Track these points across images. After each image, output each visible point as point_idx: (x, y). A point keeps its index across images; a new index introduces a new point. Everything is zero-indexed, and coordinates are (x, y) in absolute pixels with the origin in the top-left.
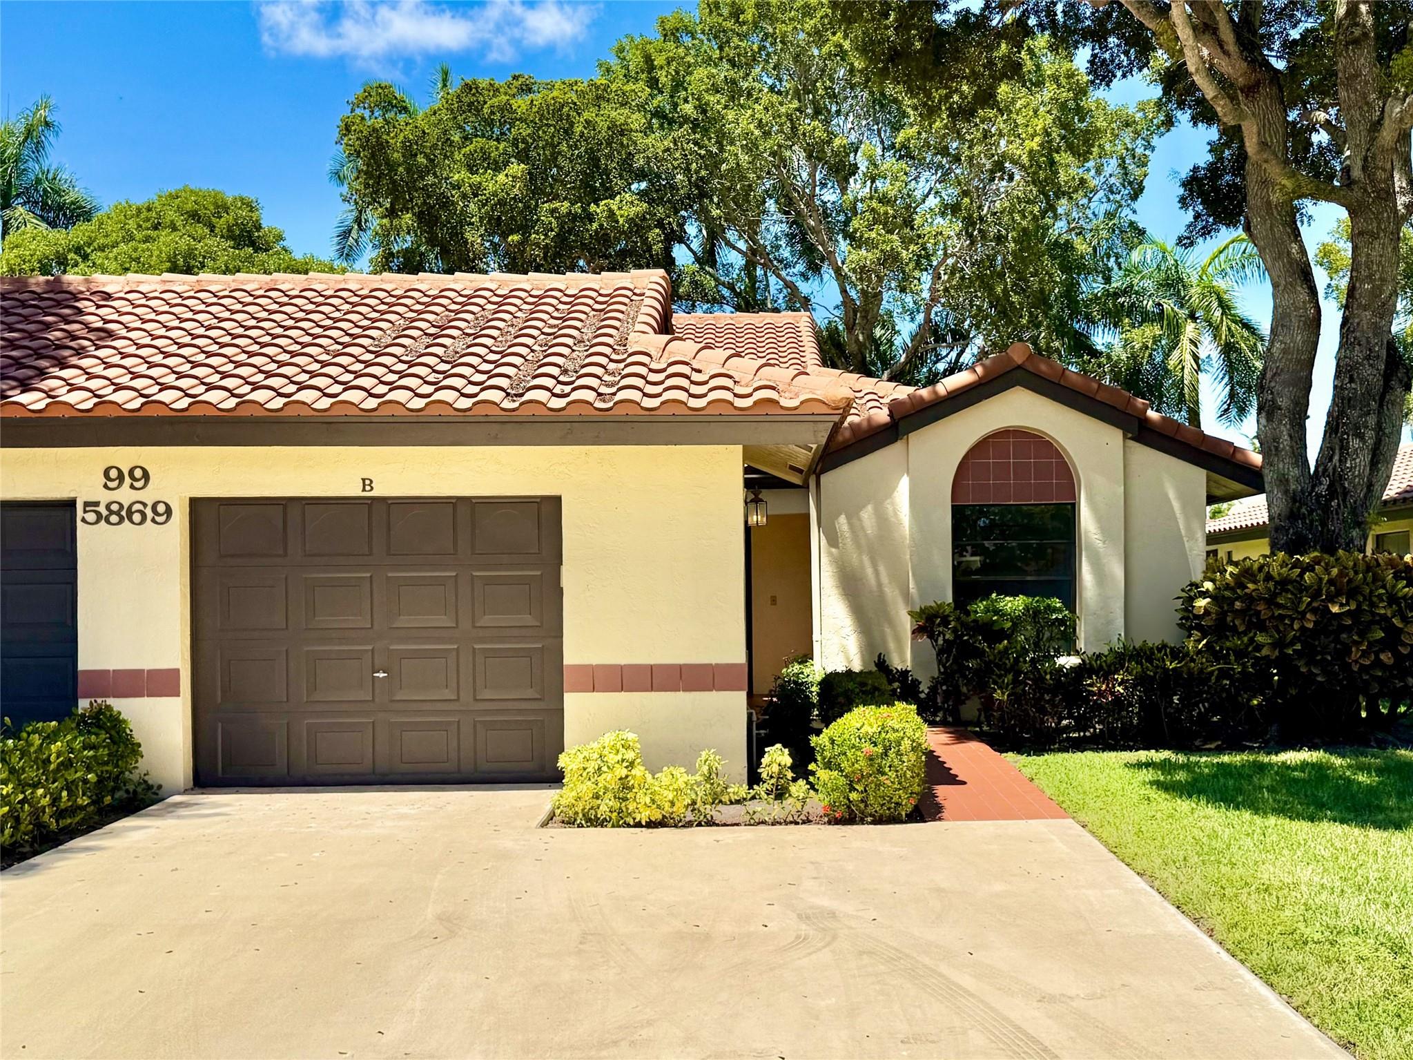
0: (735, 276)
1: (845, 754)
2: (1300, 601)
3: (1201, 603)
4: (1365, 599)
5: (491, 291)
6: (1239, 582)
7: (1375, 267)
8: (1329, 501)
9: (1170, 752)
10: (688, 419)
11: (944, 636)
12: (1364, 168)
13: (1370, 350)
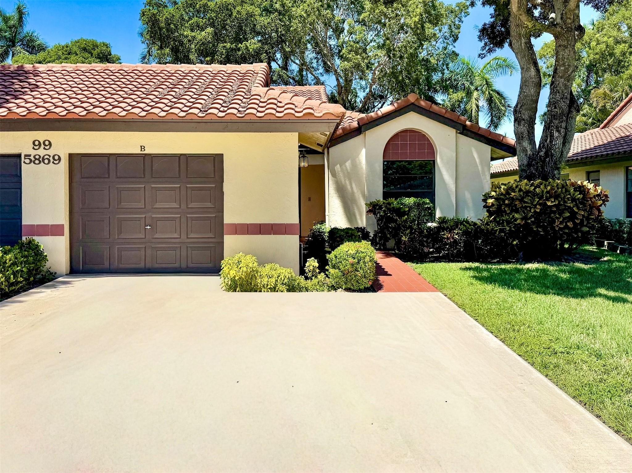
0: (295, 74)
1: (341, 262)
2: (534, 200)
3: (490, 201)
4: (562, 200)
5: (196, 71)
6: (508, 192)
7: (566, 60)
8: (545, 158)
9: (478, 263)
10: (275, 121)
11: (380, 213)
12: (562, 18)
13: (563, 95)
